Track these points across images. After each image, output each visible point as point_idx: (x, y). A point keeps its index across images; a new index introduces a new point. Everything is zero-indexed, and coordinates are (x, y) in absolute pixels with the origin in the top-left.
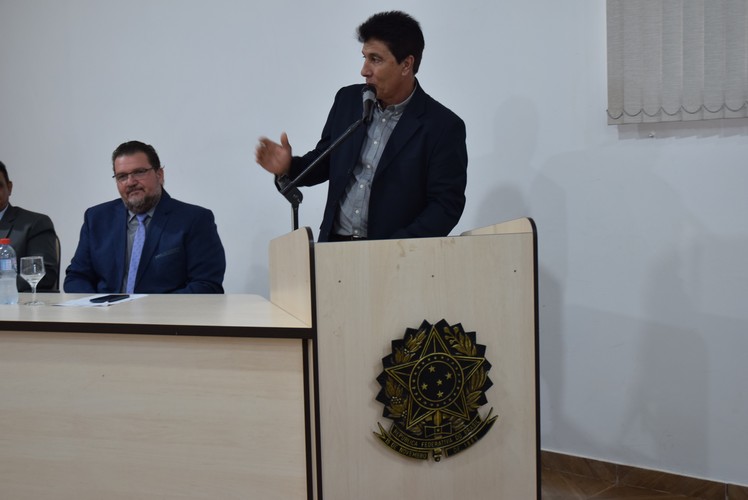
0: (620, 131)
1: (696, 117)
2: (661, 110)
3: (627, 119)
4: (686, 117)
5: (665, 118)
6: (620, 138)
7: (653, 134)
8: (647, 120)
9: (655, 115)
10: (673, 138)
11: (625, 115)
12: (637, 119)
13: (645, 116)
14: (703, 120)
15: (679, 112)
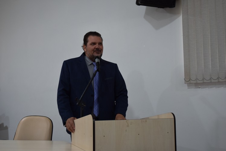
0: (188, 86)
1: (217, 81)
2: (204, 79)
3: (192, 82)
4: (213, 81)
5: (205, 81)
6: (188, 88)
7: (200, 87)
8: (198, 82)
9: (201, 80)
10: (207, 88)
11: (191, 80)
12: (195, 82)
13: (198, 80)
14: (219, 82)
15: (210, 79)
